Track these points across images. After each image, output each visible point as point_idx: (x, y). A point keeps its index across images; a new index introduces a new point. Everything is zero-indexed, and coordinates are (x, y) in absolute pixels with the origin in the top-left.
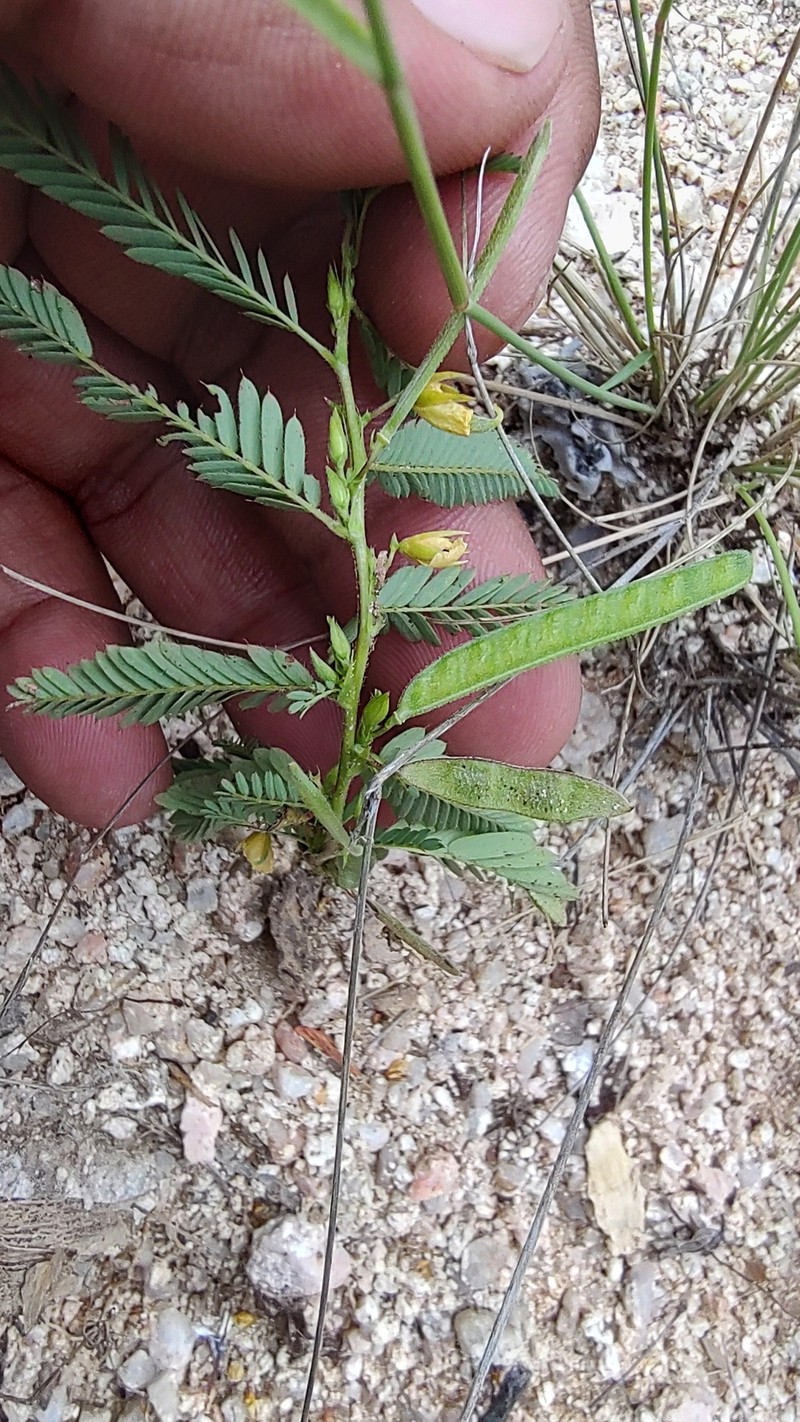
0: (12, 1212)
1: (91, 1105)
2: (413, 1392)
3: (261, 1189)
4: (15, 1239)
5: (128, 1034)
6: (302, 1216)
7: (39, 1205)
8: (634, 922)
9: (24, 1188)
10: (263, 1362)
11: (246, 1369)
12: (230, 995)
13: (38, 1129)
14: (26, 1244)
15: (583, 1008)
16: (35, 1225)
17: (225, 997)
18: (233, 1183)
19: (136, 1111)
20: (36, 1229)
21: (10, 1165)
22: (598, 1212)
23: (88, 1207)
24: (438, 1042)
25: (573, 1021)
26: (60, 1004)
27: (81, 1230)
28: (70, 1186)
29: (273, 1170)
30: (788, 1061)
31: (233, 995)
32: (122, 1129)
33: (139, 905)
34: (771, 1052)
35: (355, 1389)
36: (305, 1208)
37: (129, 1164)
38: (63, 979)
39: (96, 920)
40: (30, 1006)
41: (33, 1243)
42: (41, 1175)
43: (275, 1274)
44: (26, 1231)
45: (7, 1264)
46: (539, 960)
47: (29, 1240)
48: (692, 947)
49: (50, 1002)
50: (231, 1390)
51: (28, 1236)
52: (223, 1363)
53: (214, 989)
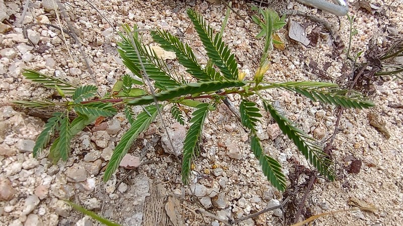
0: (148, 220)
1: (111, 195)
2: (215, 120)
3: (151, 148)
4: (158, 218)
5: (85, 182)
6: (162, 135)
7: (146, 210)
8: (80, 27)
9: (139, 216)
10: (205, 162)
11: (207, 168)
12: (77, 147)
13: (118, 213)
14: (160, 214)
15: (106, 46)
16: (153, 211)
17: (78, 149)
18: (149, 157)
19: (117, 182)
20: (155, 211)
21: (129, 222)
22: (170, 58)
23: (149, 195)
24: (109, 83)
25: (110, 49)
26: (65, 205)
27: (157, 196)
28: (140, 200)
29: (145, 141)
30: (134, 5)
31: (78, 145)
32: (123, 187)
33: (26, 171)
34: (130, 9)
35: (213, 137)
36: (159, 133)
37: (137, 184)
38: (54, 204)
39: (29, 190)
40: (64, 219)
41: (159, 212)
42: (135, 210)
43: (179, 145)
44: (155, 214)
45: (166, 222)
46: (86, 48)
47: (158, 213)
48: (93, 15)
49: (63, 209)
50: (212, 174)
51: (157, 214)
52: (205, 175)
53: (74, 152)
